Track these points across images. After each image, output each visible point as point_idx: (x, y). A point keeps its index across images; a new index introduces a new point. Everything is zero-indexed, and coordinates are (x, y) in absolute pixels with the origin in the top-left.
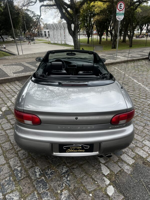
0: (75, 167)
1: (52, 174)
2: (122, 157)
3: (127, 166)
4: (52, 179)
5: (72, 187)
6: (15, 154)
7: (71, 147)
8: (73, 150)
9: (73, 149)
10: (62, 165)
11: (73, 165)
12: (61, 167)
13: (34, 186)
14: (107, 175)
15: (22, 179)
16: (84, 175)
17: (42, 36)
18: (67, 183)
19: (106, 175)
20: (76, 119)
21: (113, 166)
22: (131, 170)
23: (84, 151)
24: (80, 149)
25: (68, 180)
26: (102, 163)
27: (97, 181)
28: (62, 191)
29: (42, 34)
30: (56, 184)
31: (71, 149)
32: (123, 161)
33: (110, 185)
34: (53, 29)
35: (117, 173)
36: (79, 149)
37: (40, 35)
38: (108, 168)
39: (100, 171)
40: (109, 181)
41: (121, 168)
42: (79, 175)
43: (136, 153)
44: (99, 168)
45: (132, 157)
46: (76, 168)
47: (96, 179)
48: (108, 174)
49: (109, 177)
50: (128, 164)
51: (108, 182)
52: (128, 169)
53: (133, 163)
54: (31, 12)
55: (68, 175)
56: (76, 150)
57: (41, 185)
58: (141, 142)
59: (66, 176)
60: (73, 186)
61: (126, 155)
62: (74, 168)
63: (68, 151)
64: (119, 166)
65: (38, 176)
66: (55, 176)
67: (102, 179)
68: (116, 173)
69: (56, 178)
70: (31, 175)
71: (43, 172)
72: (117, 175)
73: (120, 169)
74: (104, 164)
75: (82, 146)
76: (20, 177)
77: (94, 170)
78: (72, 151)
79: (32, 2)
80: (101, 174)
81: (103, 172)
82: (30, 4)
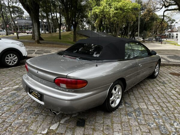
1: (31, 110)
2: (78, 128)
5: (26, 121)
11: (45, 113)
14: (50, 129)
15: (18, 105)
16: (41, 121)
21: (62, 128)
25: (30, 117)
26: (60, 123)
28: (21, 119)
29: (173, 36)
30: (24, 115)
32: (74, 130)
33: (43, 134)
35: (57, 133)
38: (58, 127)
42: (39, 119)
43: (93, 133)
44: (53, 123)
45: (85, 133)
46: (43, 115)
47: (41, 126)
51: (45, 132)
57: (19, 111)
58: (114, 131)
59: (33, 115)
61: (84, 129)
64: (66, 130)
65: (25, 107)
67: (44, 129)
69: (29, 113)
71: (29, 107)
73: (63, 132)
77: (49, 122)
79: (158, 8)
80: (48, 127)
81: (52, 126)
82: (156, 10)
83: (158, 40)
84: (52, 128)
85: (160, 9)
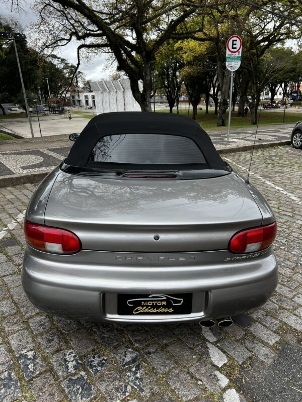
0: (152, 350)
1: (101, 364)
2: (252, 329)
3: (264, 349)
4: (101, 376)
6: (22, 325)
7: (145, 301)
8: (149, 309)
9: (147, 306)
10: (123, 347)
11: (147, 346)
12: (121, 351)
13: (63, 391)
14: (222, 367)
15: (36, 377)
16: (173, 368)
17: (80, 104)
18: (135, 383)
19: (220, 366)
20: (157, 238)
21: (235, 348)
22: (273, 355)
23: (171, 310)
24: (164, 306)
25: (137, 378)
26: (210, 342)
27: (201, 380)
29: (79, 101)
30: (111, 387)
31: (143, 306)
32: (254, 337)
33: (229, 387)
34: (101, 91)
35: (243, 363)
36: (161, 306)
37: (77, 104)
38: (225, 352)
39: (206, 358)
40: (228, 380)
41: (250, 351)
42: (162, 368)
43: (281, 321)
44: (204, 353)
45: (274, 330)
46: (154, 353)
47: (198, 376)
48: (225, 364)
49: (227, 370)
50: (266, 345)
51: (224, 381)
52: (267, 355)
53: (276, 342)
54: (60, 60)
55: (138, 368)
56: (156, 309)
57: (78, 389)
58: (291, 299)
59: (134, 369)
60: (149, 390)
61: (260, 325)
62: (150, 353)
63: (137, 310)
64: (246, 347)
65: (71, 370)
66: (109, 370)
67: (211, 375)
68: (240, 363)
69: (111, 374)
70: (56, 367)
71: (81, 360)
72: (245, 366)
73: (250, 354)
74: (215, 344)
75: (168, 300)
76: (32, 372)
77: (194, 357)
78: (147, 310)
79: (63, 39)
80: (209, 366)
81: (213, 360)
82: (59, 43)
83: (56, 109)
84: (223, 363)
85: (66, 42)
